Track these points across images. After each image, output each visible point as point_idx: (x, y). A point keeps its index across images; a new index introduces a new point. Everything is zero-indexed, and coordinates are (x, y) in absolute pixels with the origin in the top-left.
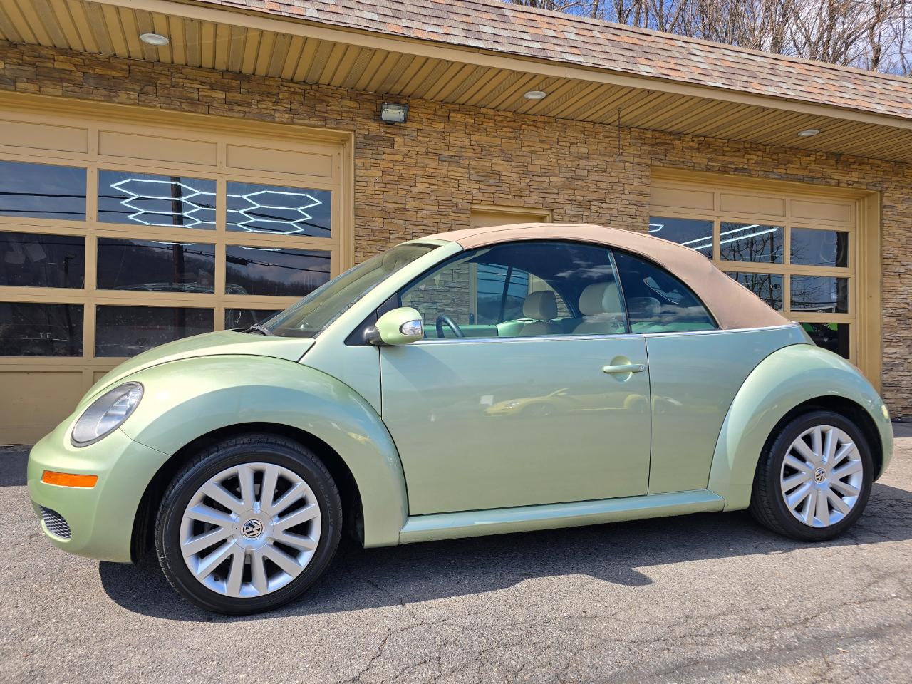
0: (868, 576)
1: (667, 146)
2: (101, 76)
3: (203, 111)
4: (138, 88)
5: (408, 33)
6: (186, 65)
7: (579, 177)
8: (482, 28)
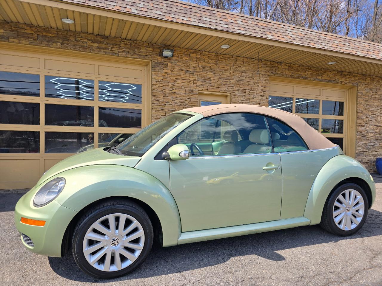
0: (371, 254)
1: (276, 67)
2: (45, 36)
3: (88, 51)
4: (61, 41)
5: (175, 20)
6: (81, 32)
7: (241, 80)
8: (204, 19)
